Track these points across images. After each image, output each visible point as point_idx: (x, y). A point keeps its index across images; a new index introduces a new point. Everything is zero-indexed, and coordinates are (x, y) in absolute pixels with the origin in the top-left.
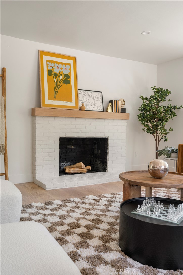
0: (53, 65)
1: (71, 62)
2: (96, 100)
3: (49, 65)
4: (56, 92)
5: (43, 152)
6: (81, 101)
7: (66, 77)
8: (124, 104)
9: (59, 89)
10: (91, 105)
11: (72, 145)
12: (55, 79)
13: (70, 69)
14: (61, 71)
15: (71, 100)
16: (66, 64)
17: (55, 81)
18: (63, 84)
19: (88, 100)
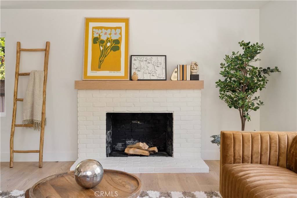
0: (100, 31)
1: (123, 25)
2: (158, 66)
3: (95, 32)
4: (101, 62)
5: (86, 129)
6: (137, 69)
7: (114, 43)
8: (196, 68)
9: (105, 57)
10: (149, 73)
11: (138, 121)
12: (101, 47)
13: (121, 34)
14: (109, 37)
15: (119, 69)
16: (116, 28)
17: (101, 49)
18: (111, 51)
19: (146, 67)
